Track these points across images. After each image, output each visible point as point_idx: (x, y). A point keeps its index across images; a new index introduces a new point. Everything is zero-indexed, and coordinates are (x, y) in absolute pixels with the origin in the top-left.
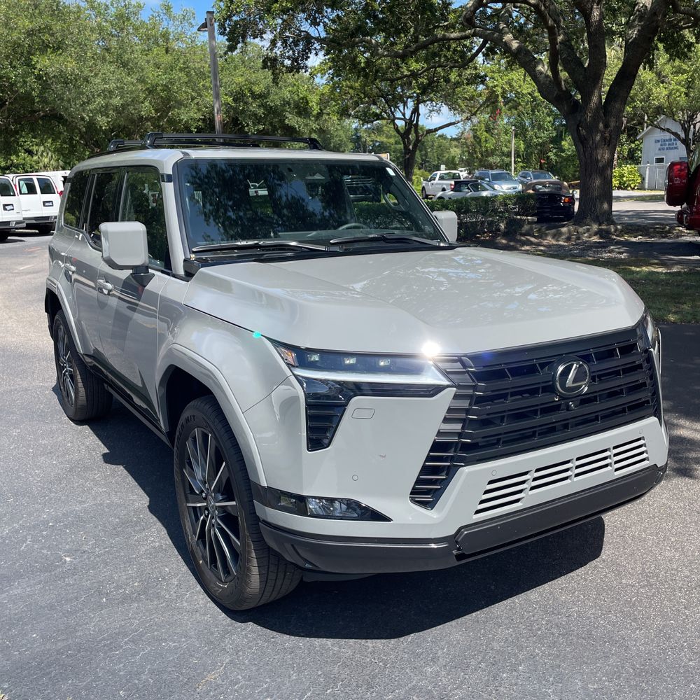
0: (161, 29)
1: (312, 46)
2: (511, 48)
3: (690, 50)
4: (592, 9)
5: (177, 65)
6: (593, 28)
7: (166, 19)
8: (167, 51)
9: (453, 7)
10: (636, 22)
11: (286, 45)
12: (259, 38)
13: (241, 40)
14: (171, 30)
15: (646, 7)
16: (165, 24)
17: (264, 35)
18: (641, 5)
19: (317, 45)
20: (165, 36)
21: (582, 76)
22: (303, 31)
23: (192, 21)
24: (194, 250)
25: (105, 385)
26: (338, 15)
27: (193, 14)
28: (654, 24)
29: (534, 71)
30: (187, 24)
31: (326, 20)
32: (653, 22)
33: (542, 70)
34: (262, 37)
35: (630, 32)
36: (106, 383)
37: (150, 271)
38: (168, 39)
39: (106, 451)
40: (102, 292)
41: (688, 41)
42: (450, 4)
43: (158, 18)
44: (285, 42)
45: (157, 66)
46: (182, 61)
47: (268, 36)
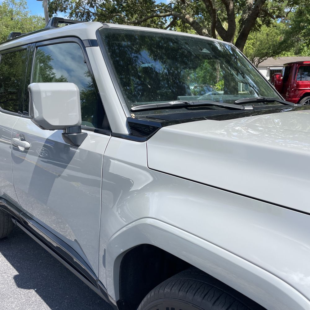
0: (9, 9)
1: (90, 17)
2: (189, 21)
3: (260, 28)
4: (230, 3)
5: (17, 26)
6: (230, 12)
7: (11, 4)
8: (12, 19)
9: (156, 4)
10: (247, 11)
11: (77, 16)
12: (64, 12)
13: (54, 12)
14: (14, 10)
15: (251, 4)
16: (11, 6)
17: (66, 11)
18: (249, 3)
19: (93, 17)
20: (11, 12)
21: (225, 35)
22: (86, 9)
23: (25, 6)
24: (133, 109)
25: (14, 221)
26: (103, 3)
27: (26, 3)
28: (257, 11)
29: (201, 32)
30: (22, 7)
31: (97, 5)
32: (256, 11)
33: (205, 32)
34: (65, 12)
35: (244, 15)
36: (14, 218)
37: (83, 131)
38: (12, 14)
39: (16, 273)
40: (18, 150)
41: (259, 24)
42: (155, 2)
43: (7, 3)
44: (77, 15)
45: (7, 27)
46: (20, 25)
47: (69, 11)
